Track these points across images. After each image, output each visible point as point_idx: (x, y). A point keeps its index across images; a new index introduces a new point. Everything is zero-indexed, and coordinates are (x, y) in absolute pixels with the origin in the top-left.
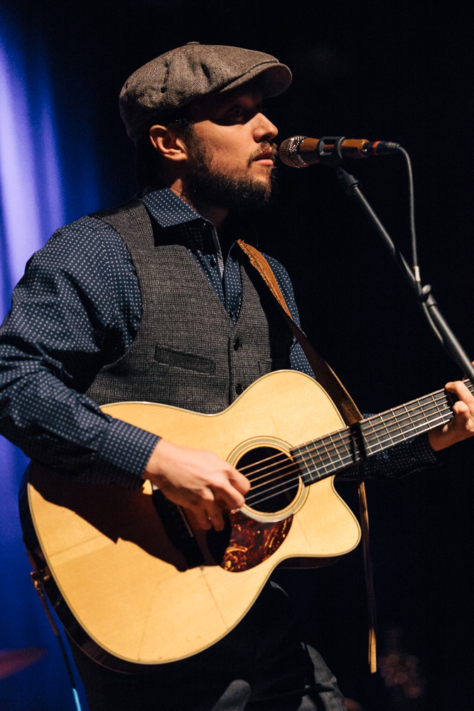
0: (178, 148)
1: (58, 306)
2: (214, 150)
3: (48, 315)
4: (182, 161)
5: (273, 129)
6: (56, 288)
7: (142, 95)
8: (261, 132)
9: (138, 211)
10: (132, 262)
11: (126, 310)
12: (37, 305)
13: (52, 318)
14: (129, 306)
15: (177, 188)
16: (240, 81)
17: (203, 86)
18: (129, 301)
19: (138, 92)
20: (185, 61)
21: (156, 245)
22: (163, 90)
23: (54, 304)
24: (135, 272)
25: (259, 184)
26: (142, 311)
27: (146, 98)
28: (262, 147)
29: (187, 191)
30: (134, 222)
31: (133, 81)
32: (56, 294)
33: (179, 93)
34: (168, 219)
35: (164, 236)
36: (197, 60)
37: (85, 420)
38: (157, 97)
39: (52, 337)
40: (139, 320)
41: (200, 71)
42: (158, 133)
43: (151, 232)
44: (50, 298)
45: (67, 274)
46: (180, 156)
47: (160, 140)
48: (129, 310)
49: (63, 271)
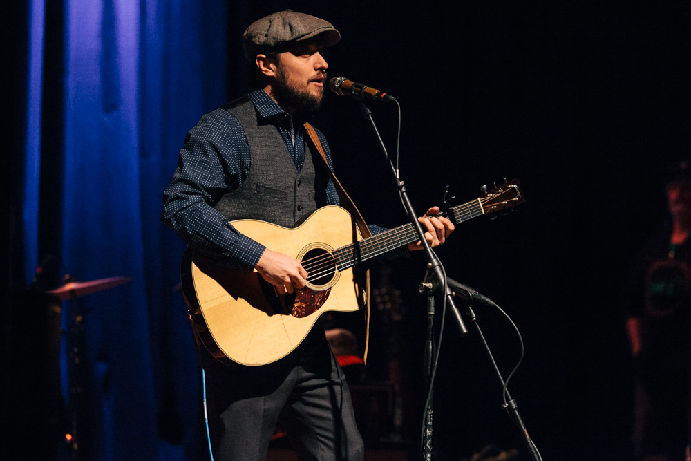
0: (271, 69)
1: (209, 162)
2: (290, 73)
3: (203, 167)
4: (273, 77)
5: (325, 65)
6: (207, 152)
7: (255, 37)
8: (319, 66)
9: (247, 105)
10: (245, 136)
11: (242, 164)
12: (197, 161)
13: (205, 169)
14: (243, 162)
15: (268, 90)
16: (308, 36)
17: (287, 36)
18: (243, 160)
19: (253, 35)
20: (281, 20)
21: (258, 125)
22: (266, 36)
23: (206, 161)
24: (247, 143)
25: (312, 96)
26: (250, 164)
27: (257, 38)
28: (318, 74)
29: (274, 92)
30: (245, 112)
31: (251, 28)
32: (207, 156)
33: (274, 38)
34: (266, 112)
35: (262, 121)
36: (287, 21)
37: (227, 234)
38: (262, 39)
39: (206, 179)
40: (248, 170)
41: (288, 28)
42: (261, 59)
43: (256, 118)
44: (204, 158)
45: (212, 144)
46: (271, 73)
47: (261, 62)
48: (243, 164)
49: (210, 142)
